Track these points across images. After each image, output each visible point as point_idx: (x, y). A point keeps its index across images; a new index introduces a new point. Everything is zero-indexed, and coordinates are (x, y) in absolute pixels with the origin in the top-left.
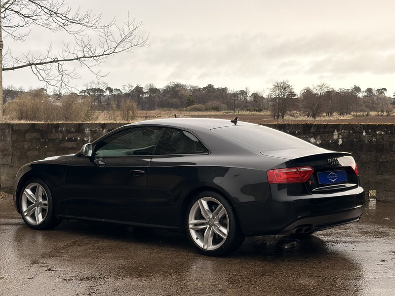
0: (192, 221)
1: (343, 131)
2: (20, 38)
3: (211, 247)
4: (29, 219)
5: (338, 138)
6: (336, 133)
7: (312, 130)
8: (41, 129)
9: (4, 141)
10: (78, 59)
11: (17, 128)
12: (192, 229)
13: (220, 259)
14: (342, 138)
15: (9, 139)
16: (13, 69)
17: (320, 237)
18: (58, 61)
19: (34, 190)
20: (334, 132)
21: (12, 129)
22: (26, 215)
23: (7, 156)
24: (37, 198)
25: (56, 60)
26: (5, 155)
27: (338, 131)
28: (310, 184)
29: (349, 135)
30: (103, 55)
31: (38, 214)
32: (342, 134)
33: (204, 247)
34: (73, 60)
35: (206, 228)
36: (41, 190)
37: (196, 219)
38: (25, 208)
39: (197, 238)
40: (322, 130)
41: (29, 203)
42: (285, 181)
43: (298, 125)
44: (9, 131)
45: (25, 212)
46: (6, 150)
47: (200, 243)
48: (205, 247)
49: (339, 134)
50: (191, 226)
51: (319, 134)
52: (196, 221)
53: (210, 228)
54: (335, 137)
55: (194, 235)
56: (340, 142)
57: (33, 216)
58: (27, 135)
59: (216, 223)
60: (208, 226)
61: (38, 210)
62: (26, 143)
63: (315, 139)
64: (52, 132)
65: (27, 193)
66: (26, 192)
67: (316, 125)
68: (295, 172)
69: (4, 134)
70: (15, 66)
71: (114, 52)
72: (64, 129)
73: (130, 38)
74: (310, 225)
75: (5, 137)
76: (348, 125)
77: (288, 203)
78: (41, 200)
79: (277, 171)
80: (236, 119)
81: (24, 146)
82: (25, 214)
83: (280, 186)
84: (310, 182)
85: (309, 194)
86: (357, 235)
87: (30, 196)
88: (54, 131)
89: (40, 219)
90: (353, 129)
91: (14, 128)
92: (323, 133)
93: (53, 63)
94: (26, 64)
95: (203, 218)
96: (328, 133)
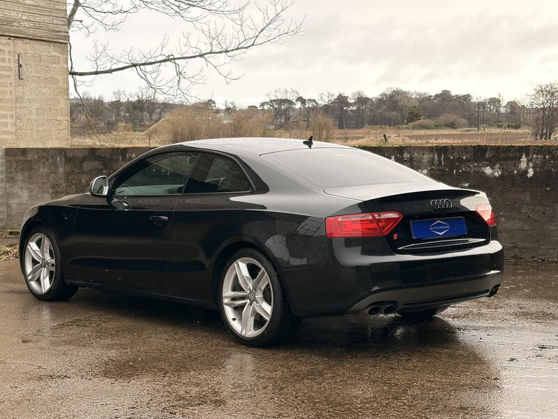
0: (227, 292)
1: (535, 156)
2: (113, 27)
3: (251, 332)
4: (34, 284)
5: (528, 167)
6: (524, 159)
7: (487, 155)
8: (103, 155)
9: (55, 172)
10: (201, 56)
11: (71, 155)
12: (228, 305)
13: (261, 351)
14: (533, 168)
15: (61, 170)
16: (110, 71)
17: (446, 319)
18: (174, 59)
19: (39, 243)
20: (521, 157)
21: (65, 156)
22: (31, 280)
23: (59, 194)
24: (43, 256)
25: (171, 57)
26: (57, 192)
27: (527, 156)
28: (395, 238)
29: (545, 162)
30: (237, 49)
31: (44, 278)
32: (533, 161)
33: (242, 331)
34: (194, 57)
35: (246, 303)
36: (47, 242)
37: (234, 289)
38: (29, 269)
39: (234, 319)
40: (502, 156)
41: (34, 262)
42: (359, 234)
43: (466, 148)
44: (60, 159)
45: (29, 275)
46: (57, 185)
47: (237, 326)
48: (244, 333)
49: (528, 161)
50: (226, 301)
51: (497, 161)
52: (233, 293)
53: (251, 304)
54: (523, 165)
55: (230, 313)
56: (531, 173)
57: (38, 281)
58: (84, 165)
59: (259, 296)
60: (248, 301)
61: (44, 273)
62: (83, 176)
63: (493, 169)
64: (118, 160)
65: (31, 248)
66: (30, 245)
67: (493, 148)
68: (371, 221)
69: (54, 163)
70: (114, 67)
71: (253, 45)
72: (133, 155)
73: (276, 23)
74: (393, 302)
75: (56, 167)
76: (542, 147)
77: (359, 268)
78: (48, 258)
79: (340, 219)
80: (311, 139)
81: (80, 181)
82: (30, 278)
83: (350, 242)
84: (395, 235)
85: (391, 254)
86: (507, 317)
87: (34, 251)
88: (120, 158)
89: (46, 285)
90: (550, 152)
91: (68, 155)
92: (505, 160)
93: (167, 63)
94: (127, 65)
95: (241, 289)
96: (512, 159)
